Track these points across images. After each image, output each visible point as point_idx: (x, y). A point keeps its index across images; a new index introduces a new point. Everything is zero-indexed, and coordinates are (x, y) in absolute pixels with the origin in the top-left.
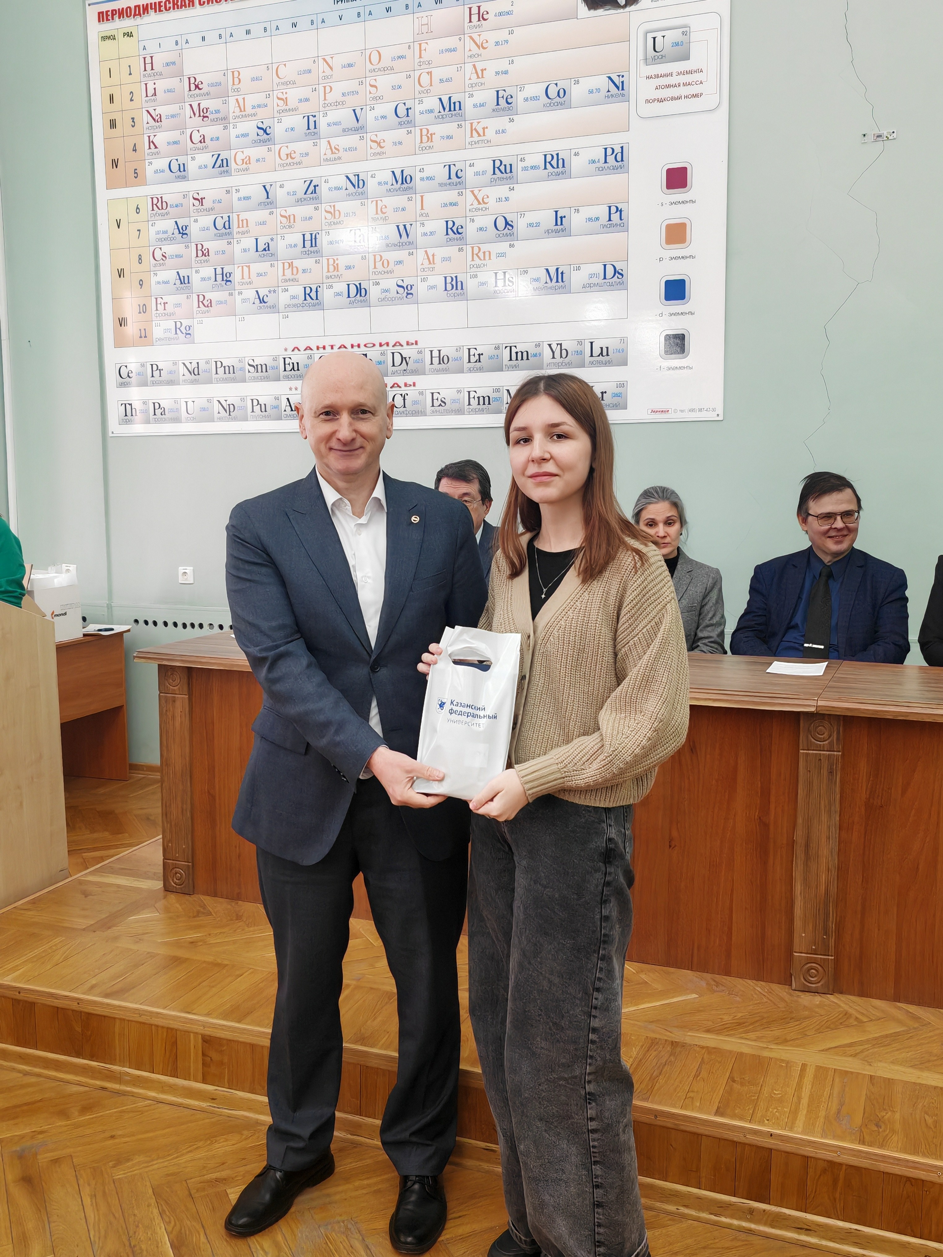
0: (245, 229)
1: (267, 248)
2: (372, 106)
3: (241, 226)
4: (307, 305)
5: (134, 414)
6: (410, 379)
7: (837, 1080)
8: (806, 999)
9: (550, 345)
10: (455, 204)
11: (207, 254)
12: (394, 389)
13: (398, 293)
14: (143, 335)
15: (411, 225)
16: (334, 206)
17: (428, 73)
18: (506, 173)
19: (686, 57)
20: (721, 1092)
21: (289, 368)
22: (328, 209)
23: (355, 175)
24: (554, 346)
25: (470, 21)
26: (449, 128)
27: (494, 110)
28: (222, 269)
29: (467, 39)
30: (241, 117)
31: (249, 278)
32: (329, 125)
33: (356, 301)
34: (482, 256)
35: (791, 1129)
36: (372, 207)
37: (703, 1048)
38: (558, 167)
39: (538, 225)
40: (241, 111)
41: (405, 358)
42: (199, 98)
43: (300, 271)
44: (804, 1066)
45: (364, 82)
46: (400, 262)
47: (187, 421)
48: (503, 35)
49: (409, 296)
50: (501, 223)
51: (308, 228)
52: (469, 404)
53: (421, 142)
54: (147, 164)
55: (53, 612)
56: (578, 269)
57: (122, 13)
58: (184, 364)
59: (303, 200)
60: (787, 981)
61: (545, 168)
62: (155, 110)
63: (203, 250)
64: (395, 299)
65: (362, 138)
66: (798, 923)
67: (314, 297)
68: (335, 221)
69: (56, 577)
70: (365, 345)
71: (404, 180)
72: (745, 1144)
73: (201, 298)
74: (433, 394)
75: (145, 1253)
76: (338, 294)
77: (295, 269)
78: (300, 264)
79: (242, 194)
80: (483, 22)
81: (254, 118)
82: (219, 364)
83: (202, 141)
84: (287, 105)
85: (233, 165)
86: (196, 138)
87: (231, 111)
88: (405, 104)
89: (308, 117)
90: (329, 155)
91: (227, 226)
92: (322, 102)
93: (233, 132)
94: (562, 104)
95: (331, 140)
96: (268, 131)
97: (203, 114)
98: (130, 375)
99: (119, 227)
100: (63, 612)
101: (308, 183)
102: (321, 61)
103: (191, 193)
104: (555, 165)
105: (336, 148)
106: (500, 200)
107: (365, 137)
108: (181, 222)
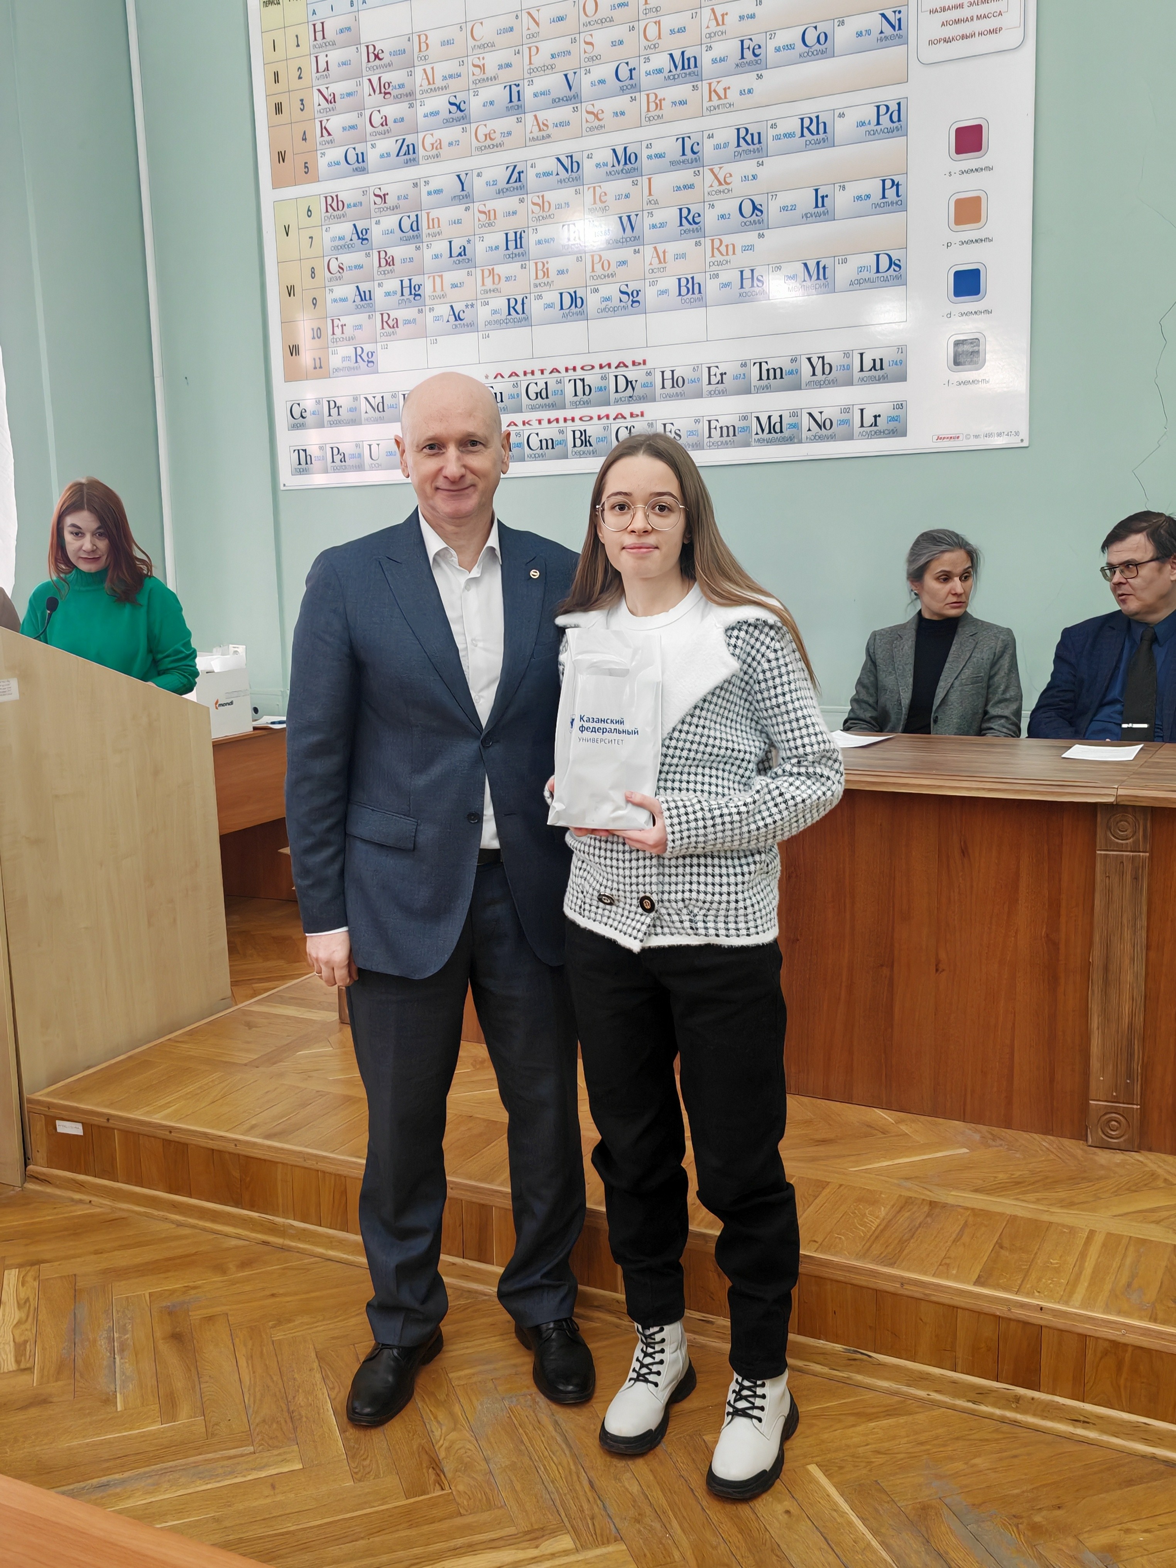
0: (436, 230)
1: (463, 252)
2: (588, 68)
3: (431, 226)
4: (511, 321)
5: (309, 462)
6: (637, 408)
7: (1131, 1249)
8: (1104, 1157)
9: (809, 359)
10: (691, 186)
11: (391, 263)
12: (617, 420)
13: (621, 301)
14: (318, 365)
15: (637, 215)
16: (543, 196)
17: (655, 23)
18: (753, 144)
20: (985, 1259)
22: (536, 200)
23: (567, 157)
24: (814, 361)
26: (682, 91)
27: (737, 65)
28: (410, 280)
30: (429, 91)
31: (442, 290)
32: (535, 95)
33: (571, 314)
34: (724, 252)
35: (1066, 1303)
36: (588, 195)
37: (967, 1209)
38: (818, 133)
39: (794, 207)
40: (429, 84)
41: (631, 382)
42: (379, 70)
43: (503, 279)
44: (1092, 1233)
45: (577, 39)
46: (624, 263)
47: (372, 468)
49: (635, 305)
50: (747, 208)
51: (512, 225)
52: (710, 436)
53: (648, 110)
54: (319, 155)
55: (217, 701)
56: (845, 261)
58: (366, 398)
59: (505, 190)
60: (1080, 1135)
61: (802, 135)
62: (327, 88)
63: (387, 258)
64: (618, 309)
65: (575, 110)
66: (1095, 1064)
67: (520, 311)
68: (544, 214)
69: (221, 659)
70: (582, 368)
71: (627, 160)
72: (1010, 1319)
73: (386, 317)
74: (665, 425)
75: (304, 1419)
76: (550, 306)
77: (496, 278)
78: (503, 270)
79: (432, 187)
81: (444, 91)
83: (384, 124)
84: (484, 73)
85: (421, 152)
86: (377, 119)
87: (418, 83)
88: (627, 63)
89: (510, 86)
90: (536, 133)
91: (416, 227)
92: (526, 67)
93: (421, 111)
94: (823, 52)
95: (538, 114)
96: (462, 107)
97: (384, 90)
98: (304, 415)
99: (287, 235)
100: (229, 701)
101: (511, 169)
102: (525, 16)
103: (372, 189)
104: (814, 131)
105: (544, 124)
106: (745, 178)
107: (579, 108)
108: (361, 225)
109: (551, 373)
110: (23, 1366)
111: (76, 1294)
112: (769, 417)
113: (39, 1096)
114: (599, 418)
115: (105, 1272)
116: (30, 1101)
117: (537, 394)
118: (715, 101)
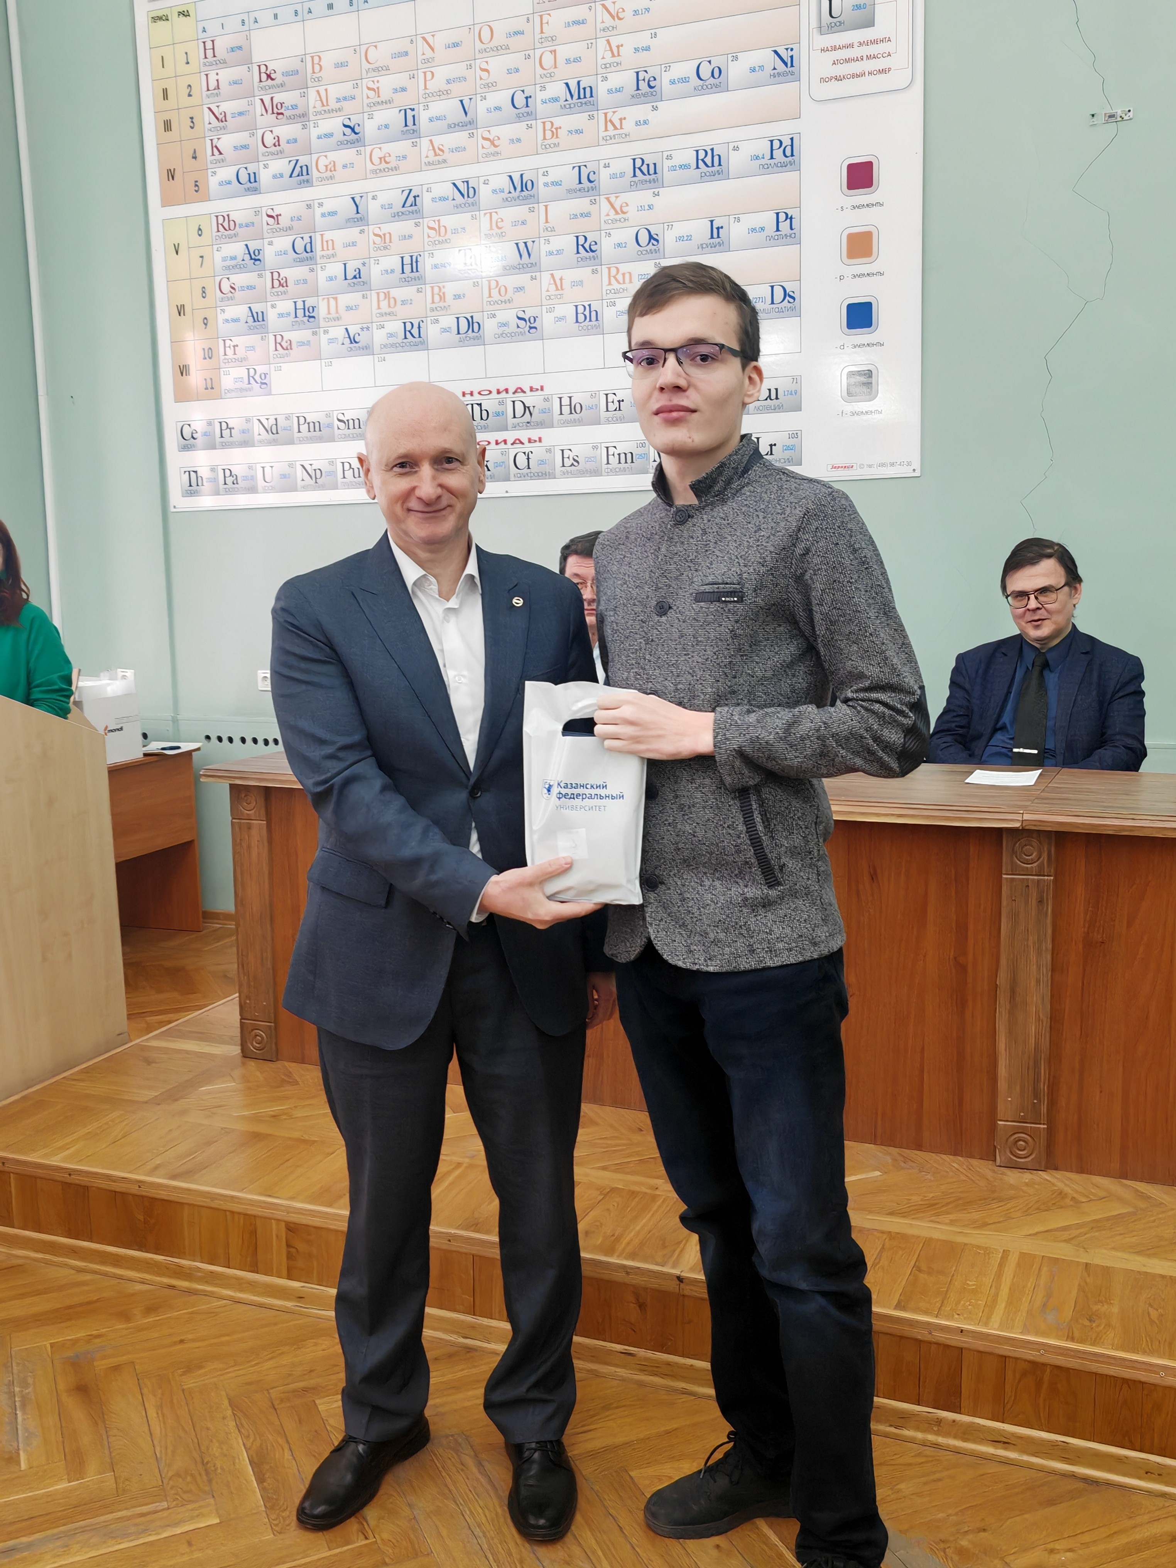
0: (331, 252)
1: (358, 276)
2: (483, 95)
3: (325, 248)
4: (408, 344)
5: (200, 484)
6: (534, 434)
7: (1045, 1269)
8: (1013, 1177)
10: (588, 215)
11: (285, 285)
12: (515, 446)
13: (518, 327)
14: (209, 386)
15: (533, 242)
16: (439, 221)
17: (551, 52)
18: (649, 174)
19: (870, 23)
20: (904, 1283)
22: (432, 224)
23: (463, 182)
26: (578, 119)
27: (633, 96)
28: (304, 302)
29: (599, 8)
30: (322, 113)
31: (337, 312)
32: (431, 120)
33: (468, 338)
34: (621, 280)
35: (986, 1324)
36: (485, 221)
37: (883, 1232)
38: (713, 166)
39: (689, 238)
40: (323, 105)
41: (528, 407)
42: (271, 91)
43: (399, 303)
44: (1006, 1253)
45: (473, 65)
46: (520, 289)
47: (265, 491)
48: (643, 1)
49: (532, 331)
50: (644, 238)
51: (408, 248)
52: (608, 463)
53: (545, 138)
54: (210, 174)
55: (107, 727)
58: (259, 420)
59: (400, 214)
60: (989, 1155)
61: (698, 167)
62: (218, 106)
63: (280, 279)
64: (515, 334)
65: (471, 136)
66: (1002, 1084)
67: (416, 335)
68: (440, 239)
69: (109, 685)
70: (479, 393)
71: (524, 187)
72: (930, 1343)
73: (279, 338)
74: (563, 451)
75: (219, 1471)
76: (445, 330)
77: (392, 301)
78: (399, 293)
79: (325, 209)
81: (339, 114)
82: (302, 420)
83: (277, 144)
84: (379, 96)
85: (315, 173)
86: (269, 139)
87: (311, 105)
89: (405, 110)
90: (432, 158)
91: (309, 249)
92: (421, 92)
93: (315, 133)
94: (717, 86)
95: (434, 138)
96: (357, 129)
97: (277, 111)
98: (195, 436)
99: (177, 253)
100: (119, 727)
101: (406, 193)
102: (420, 40)
103: (264, 209)
104: (709, 163)
105: (439, 149)
106: (642, 208)
107: (475, 134)
108: (253, 246)
114: (497, 443)
115: (3, 1322)
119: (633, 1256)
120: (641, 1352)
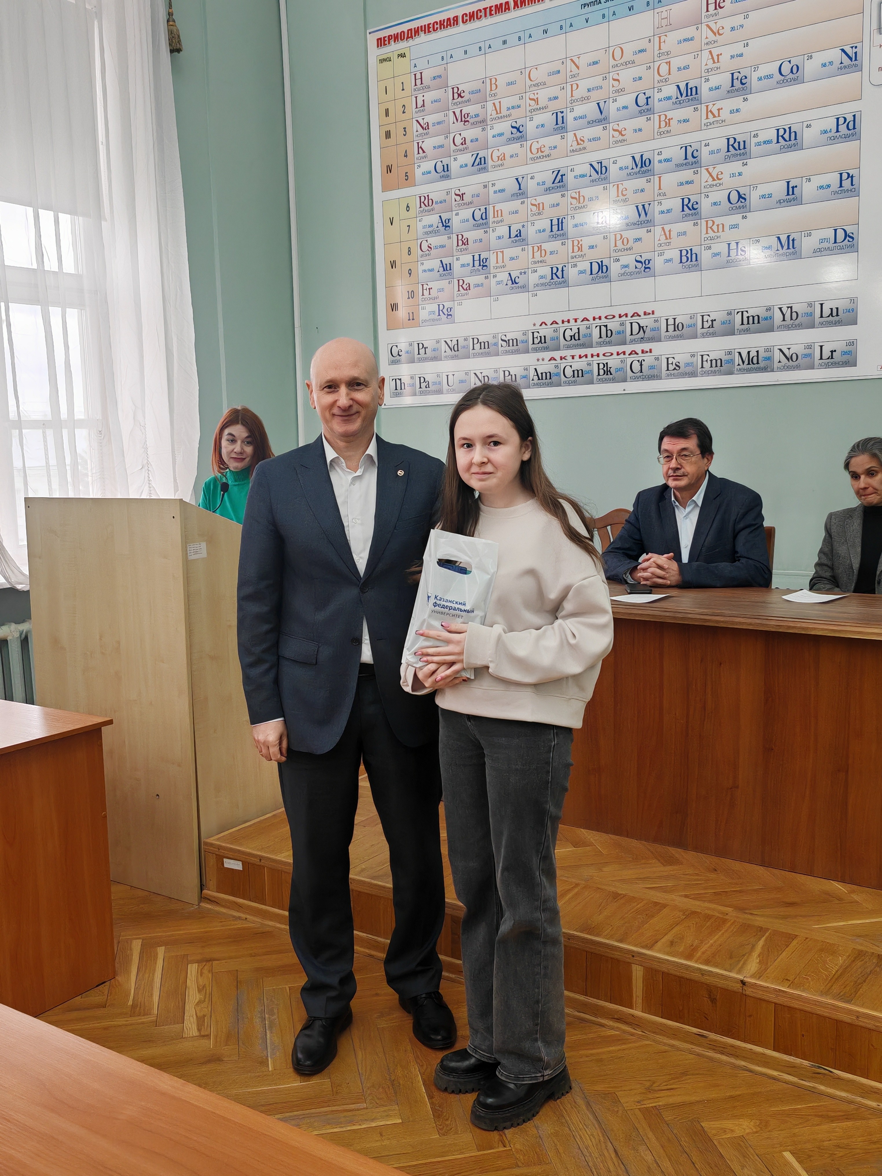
0: (500, 219)
1: (519, 234)
2: (615, 98)
3: (496, 216)
4: (554, 283)
5: (403, 388)
6: (646, 346)
9: (780, 309)
10: (691, 182)
11: (466, 243)
12: (632, 356)
13: (636, 268)
14: (411, 318)
15: (649, 204)
16: (579, 192)
17: (666, 63)
18: (740, 149)
21: (536, 341)
22: (574, 195)
23: (598, 163)
24: (784, 310)
25: (707, 11)
26: (686, 112)
27: (728, 92)
28: (480, 255)
29: (704, 27)
30: (497, 118)
32: (575, 119)
33: (598, 278)
34: (716, 230)
36: (613, 190)
38: (790, 140)
39: (770, 196)
40: (497, 113)
41: (643, 327)
42: (461, 105)
43: (548, 253)
45: (607, 77)
46: (639, 240)
47: (448, 392)
48: (739, 20)
49: (647, 270)
50: (734, 197)
51: (555, 213)
52: (702, 367)
53: (660, 127)
54: (416, 167)
56: (809, 235)
57: (397, 38)
58: (445, 341)
59: (551, 188)
62: (423, 119)
63: (463, 239)
64: (634, 273)
65: (605, 129)
67: (560, 276)
68: (580, 205)
70: (606, 317)
71: (643, 164)
73: (461, 282)
74: (668, 359)
75: (402, 1087)
76: (581, 272)
77: (543, 252)
78: (548, 246)
79: (497, 188)
80: (719, 10)
81: (508, 119)
82: (476, 341)
83: (464, 143)
84: (538, 104)
85: (490, 163)
86: (458, 140)
87: (489, 114)
88: (644, 93)
89: (557, 113)
90: (575, 146)
91: (485, 216)
92: (569, 99)
93: (491, 133)
94: (795, 80)
95: (577, 132)
96: (521, 129)
97: (464, 119)
98: (400, 353)
99: (392, 224)
101: (556, 173)
102: (569, 61)
103: (453, 190)
104: (787, 138)
105: (581, 140)
106: (733, 175)
107: (608, 127)
108: (445, 217)
109: (583, 321)
110: (202, 1033)
111: (238, 984)
112: (749, 352)
113: (211, 840)
114: (618, 354)
115: (258, 970)
116: (206, 844)
117: (571, 336)
118: (711, 119)
119: (707, 962)
120: (712, 1036)
